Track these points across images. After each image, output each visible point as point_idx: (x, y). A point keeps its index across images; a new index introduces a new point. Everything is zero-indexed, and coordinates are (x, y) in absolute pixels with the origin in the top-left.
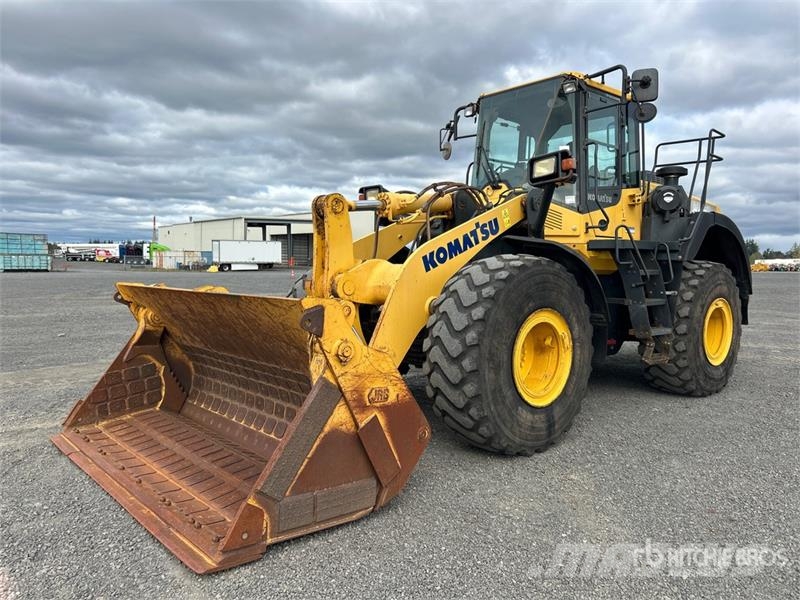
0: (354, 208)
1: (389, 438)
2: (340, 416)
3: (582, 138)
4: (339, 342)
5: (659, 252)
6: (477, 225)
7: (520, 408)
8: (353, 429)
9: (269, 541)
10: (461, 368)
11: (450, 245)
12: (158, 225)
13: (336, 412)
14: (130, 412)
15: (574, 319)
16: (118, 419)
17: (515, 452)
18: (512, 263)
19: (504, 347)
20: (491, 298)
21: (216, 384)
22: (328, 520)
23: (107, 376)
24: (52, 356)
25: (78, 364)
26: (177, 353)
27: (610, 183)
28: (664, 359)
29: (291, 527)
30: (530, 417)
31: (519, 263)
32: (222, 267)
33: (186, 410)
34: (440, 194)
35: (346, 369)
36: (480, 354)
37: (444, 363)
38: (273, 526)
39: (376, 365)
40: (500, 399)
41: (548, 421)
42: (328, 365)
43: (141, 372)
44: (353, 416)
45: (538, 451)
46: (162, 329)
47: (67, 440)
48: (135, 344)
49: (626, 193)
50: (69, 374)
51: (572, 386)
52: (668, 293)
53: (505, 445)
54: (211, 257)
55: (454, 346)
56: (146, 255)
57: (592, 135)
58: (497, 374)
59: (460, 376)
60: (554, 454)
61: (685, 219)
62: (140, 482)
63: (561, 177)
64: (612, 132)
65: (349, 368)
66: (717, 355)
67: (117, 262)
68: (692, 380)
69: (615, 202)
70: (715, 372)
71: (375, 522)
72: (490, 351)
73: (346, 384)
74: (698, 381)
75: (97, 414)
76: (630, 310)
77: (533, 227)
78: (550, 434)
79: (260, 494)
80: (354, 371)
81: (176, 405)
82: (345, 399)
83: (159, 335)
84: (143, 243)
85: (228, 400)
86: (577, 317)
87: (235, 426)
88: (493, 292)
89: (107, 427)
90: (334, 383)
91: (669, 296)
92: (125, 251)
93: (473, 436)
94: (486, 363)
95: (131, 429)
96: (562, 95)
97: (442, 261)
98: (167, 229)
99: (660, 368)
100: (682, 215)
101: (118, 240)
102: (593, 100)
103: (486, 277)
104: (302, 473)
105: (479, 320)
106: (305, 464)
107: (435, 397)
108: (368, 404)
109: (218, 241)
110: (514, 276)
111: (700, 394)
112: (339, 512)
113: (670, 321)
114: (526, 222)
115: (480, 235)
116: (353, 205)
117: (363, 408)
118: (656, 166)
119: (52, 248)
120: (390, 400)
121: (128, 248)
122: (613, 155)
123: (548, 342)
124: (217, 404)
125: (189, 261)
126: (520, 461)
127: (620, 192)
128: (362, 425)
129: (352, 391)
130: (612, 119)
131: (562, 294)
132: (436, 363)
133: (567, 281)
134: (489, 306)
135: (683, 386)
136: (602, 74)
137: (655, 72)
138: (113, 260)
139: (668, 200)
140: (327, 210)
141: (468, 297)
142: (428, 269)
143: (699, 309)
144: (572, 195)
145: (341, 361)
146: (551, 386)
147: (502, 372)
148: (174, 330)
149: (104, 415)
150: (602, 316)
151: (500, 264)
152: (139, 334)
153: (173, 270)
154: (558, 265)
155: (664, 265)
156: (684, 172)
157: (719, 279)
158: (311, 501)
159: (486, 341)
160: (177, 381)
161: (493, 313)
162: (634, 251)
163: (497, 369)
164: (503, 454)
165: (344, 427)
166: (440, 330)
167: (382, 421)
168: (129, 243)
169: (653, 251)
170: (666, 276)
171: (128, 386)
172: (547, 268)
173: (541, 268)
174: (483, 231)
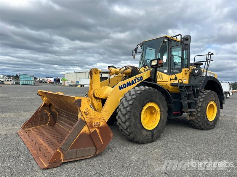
0: (101, 72)
1: (100, 136)
2: (85, 129)
3: (169, 54)
4: (85, 109)
5: (192, 87)
6: (136, 78)
7: (143, 130)
8: (89, 133)
9: (63, 161)
10: (125, 118)
11: (127, 83)
12: (65, 73)
13: (84, 128)
14: (40, 125)
15: (161, 105)
16: (36, 127)
17: (141, 143)
18: (142, 89)
19: (138, 112)
20: (134, 98)
21: (63, 119)
22: (81, 157)
23: (34, 115)
24: (26, 109)
25: (32, 112)
26: (53, 110)
27: (179, 67)
28: (193, 118)
29: (69, 158)
30: (146, 133)
31: (144, 89)
32: (82, 86)
33: (55, 126)
34: (126, 69)
35: (87, 116)
36: (130, 114)
37: (121, 116)
38: (64, 158)
39: (96, 115)
40: (136, 127)
41: (152, 134)
42: (82, 115)
43: (43, 115)
44: (89, 129)
45: (149, 143)
46: (49, 103)
47: (21, 132)
48: (42, 107)
49: (184, 70)
50: (29, 114)
51: (160, 124)
52: (195, 99)
53: (138, 140)
54: (79, 83)
55: (124, 111)
56: (61, 82)
57: (173, 53)
58: (135, 120)
59: (125, 120)
60: (153, 144)
61: (201, 78)
62: (36, 144)
63: (158, 66)
64: (180, 52)
65: (88, 116)
66: (212, 118)
67: (53, 83)
68: (202, 125)
69: (180, 72)
70: (210, 123)
71: (95, 159)
72: (133, 113)
73: (87, 120)
74: (204, 125)
75: (30, 125)
76: (183, 103)
77: (153, 79)
78: (152, 138)
79: (60, 149)
80: (90, 117)
81: (52, 125)
82: (87, 124)
83: (48, 105)
84: (60, 78)
85: (65, 123)
86: (162, 105)
87: (66, 130)
88: (135, 97)
89: (32, 129)
90: (84, 120)
91: (195, 100)
92: (55, 80)
93: (129, 137)
94: (132, 116)
95: (39, 130)
96: (164, 42)
97: (125, 87)
98: (68, 74)
99: (193, 121)
100: (200, 77)
101: (54, 77)
102: (173, 43)
103: (134, 93)
104: (73, 144)
105: (131, 104)
106: (74, 141)
107: (119, 125)
108: (94, 126)
109: (81, 78)
110: (142, 93)
111: (205, 129)
112: (84, 155)
113: (195, 107)
114: (151, 77)
115: (137, 81)
116: (101, 71)
117: (92, 127)
118: (194, 62)
119: (35, 79)
120: (100, 125)
121: (56, 79)
122: (180, 59)
123: (153, 112)
124: (63, 125)
125: (73, 84)
126: (143, 145)
127: (182, 70)
128: (91, 132)
129: (89, 122)
130: (180, 49)
131: (157, 98)
132: (119, 116)
133: (159, 94)
134: (134, 101)
135: (200, 127)
136: (176, 36)
137: (190, 36)
138: (52, 83)
139: (196, 72)
140: (93, 73)
141: (129, 98)
142: (120, 90)
143: (205, 104)
144: (166, 70)
145: (86, 114)
146: (153, 124)
147: (137, 119)
148: (52, 104)
149: (32, 126)
150: (171, 105)
151: (139, 89)
152: (43, 104)
153: (68, 86)
154: (156, 90)
155: (194, 91)
156: (202, 64)
157: (212, 96)
158: (76, 152)
159: (132, 110)
160: (53, 118)
161: (135, 103)
162: (184, 86)
163: (135, 119)
164: (138, 143)
165: (86, 132)
166: (121, 107)
167: (98, 131)
168: (57, 78)
169: (191, 87)
170: (194, 94)
171: (39, 118)
172: (153, 91)
173: (150, 90)
174: (138, 80)
